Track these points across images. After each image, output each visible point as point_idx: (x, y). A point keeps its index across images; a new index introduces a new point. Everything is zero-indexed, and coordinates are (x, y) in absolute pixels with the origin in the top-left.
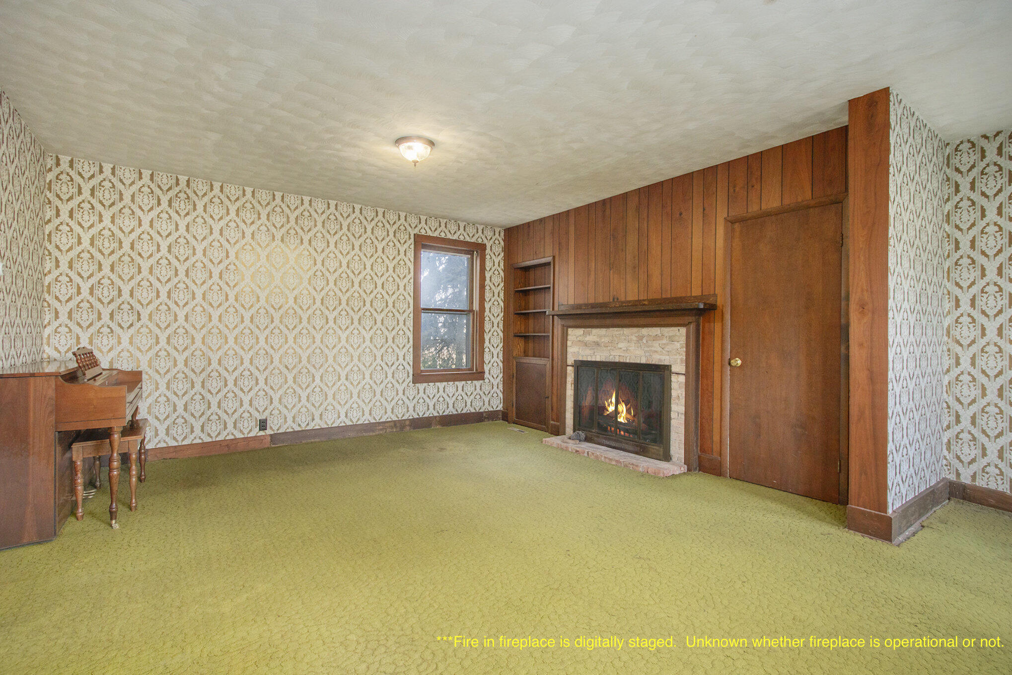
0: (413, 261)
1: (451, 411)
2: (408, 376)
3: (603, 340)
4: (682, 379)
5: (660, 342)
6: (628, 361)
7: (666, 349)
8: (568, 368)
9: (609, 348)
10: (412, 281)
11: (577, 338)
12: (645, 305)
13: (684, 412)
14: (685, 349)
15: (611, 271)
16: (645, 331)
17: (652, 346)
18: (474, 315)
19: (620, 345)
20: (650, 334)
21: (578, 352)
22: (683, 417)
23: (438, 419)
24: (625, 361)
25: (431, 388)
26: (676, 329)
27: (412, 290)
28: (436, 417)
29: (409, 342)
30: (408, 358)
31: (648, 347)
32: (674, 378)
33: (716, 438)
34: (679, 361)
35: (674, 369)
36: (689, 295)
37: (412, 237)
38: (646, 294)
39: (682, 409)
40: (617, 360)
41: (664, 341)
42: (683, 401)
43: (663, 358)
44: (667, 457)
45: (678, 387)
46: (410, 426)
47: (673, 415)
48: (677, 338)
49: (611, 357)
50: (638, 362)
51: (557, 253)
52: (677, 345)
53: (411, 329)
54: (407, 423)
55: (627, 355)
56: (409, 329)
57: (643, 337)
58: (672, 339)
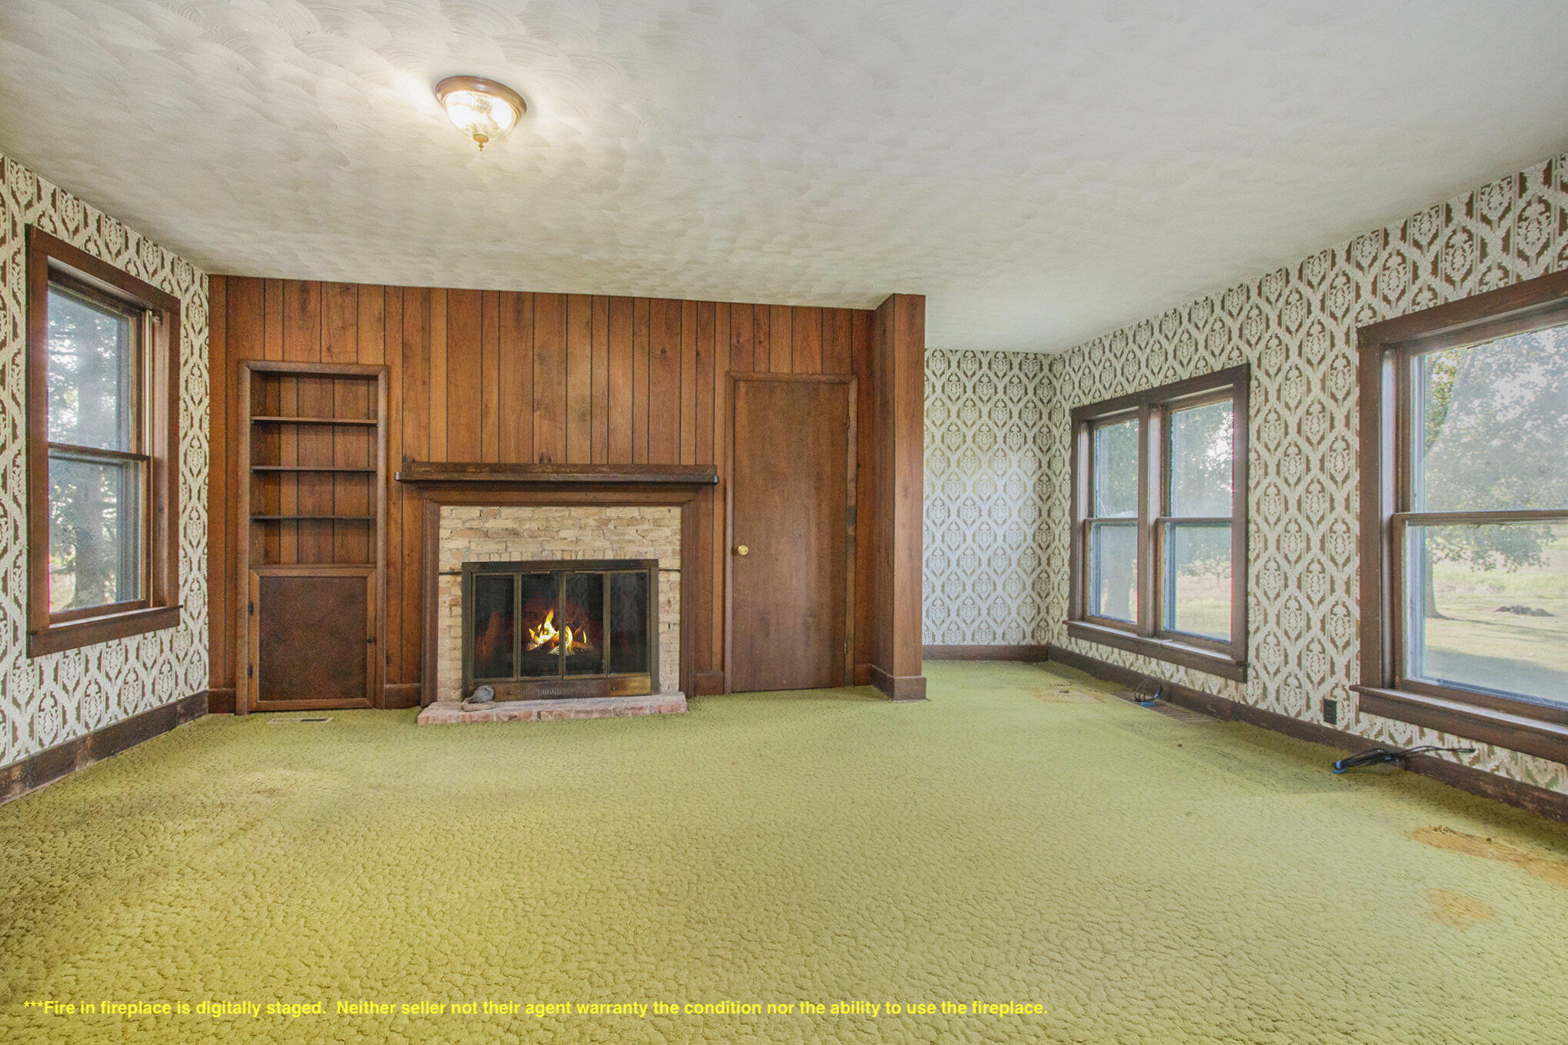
0: (23, 302)
1: (116, 715)
2: (16, 639)
3: (527, 526)
4: (676, 577)
5: (640, 528)
6: (580, 558)
7: (649, 537)
8: (441, 578)
9: (540, 539)
10: (21, 359)
11: (463, 523)
12: (602, 472)
13: (678, 622)
14: (679, 537)
15: (536, 414)
16: (611, 512)
17: (623, 534)
18: (148, 467)
19: (563, 534)
20: (621, 515)
21: (468, 549)
22: (677, 628)
23: (89, 743)
24: (574, 558)
25: (69, 664)
26: (665, 509)
27: (23, 387)
28: (84, 739)
29: (16, 538)
30: (16, 585)
31: (618, 534)
32: (662, 577)
33: (717, 647)
34: (669, 553)
35: (662, 565)
36: (677, 463)
37: (21, 230)
38: (605, 457)
39: (676, 617)
40: (558, 557)
41: (645, 527)
42: (677, 607)
43: (643, 549)
44: (655, 689)
45: (668, 590)
46: (23, 780)
47: (662, 628)
48: (666, 522)
49: (545, 554)
50: (601, 558)
51: (398, 361)
52: (667, 531)
53: (23, 500)
54: (17, 774)
55: (577, 548)
56: (15, 499)
57: (609, 520)
58: (657, 523)
